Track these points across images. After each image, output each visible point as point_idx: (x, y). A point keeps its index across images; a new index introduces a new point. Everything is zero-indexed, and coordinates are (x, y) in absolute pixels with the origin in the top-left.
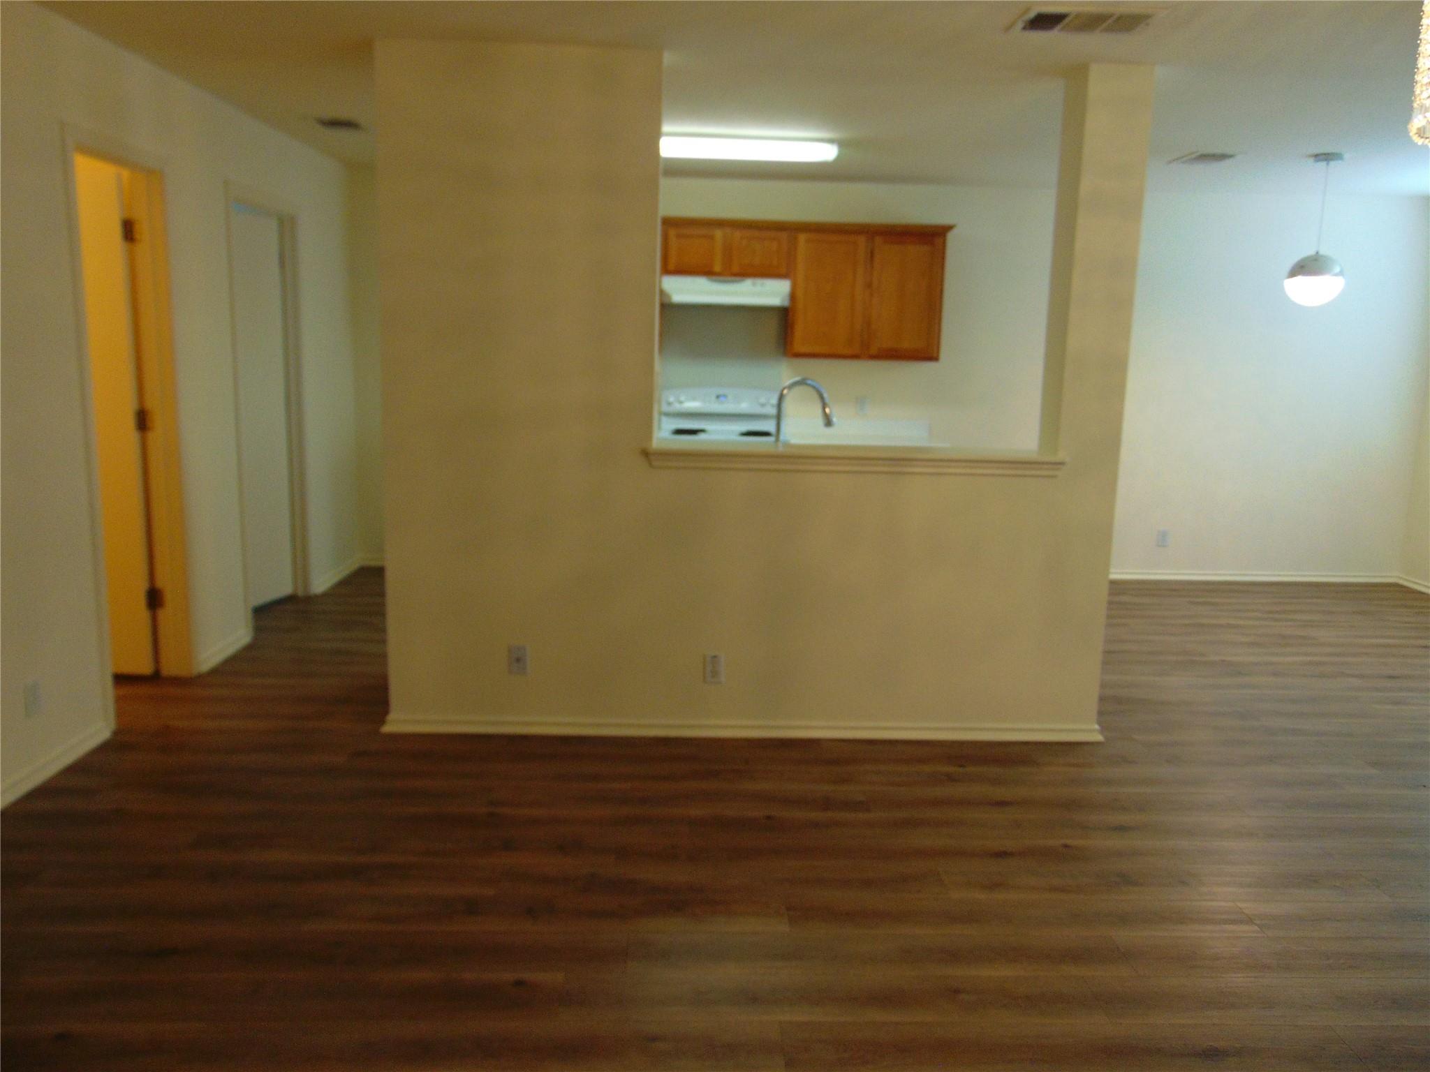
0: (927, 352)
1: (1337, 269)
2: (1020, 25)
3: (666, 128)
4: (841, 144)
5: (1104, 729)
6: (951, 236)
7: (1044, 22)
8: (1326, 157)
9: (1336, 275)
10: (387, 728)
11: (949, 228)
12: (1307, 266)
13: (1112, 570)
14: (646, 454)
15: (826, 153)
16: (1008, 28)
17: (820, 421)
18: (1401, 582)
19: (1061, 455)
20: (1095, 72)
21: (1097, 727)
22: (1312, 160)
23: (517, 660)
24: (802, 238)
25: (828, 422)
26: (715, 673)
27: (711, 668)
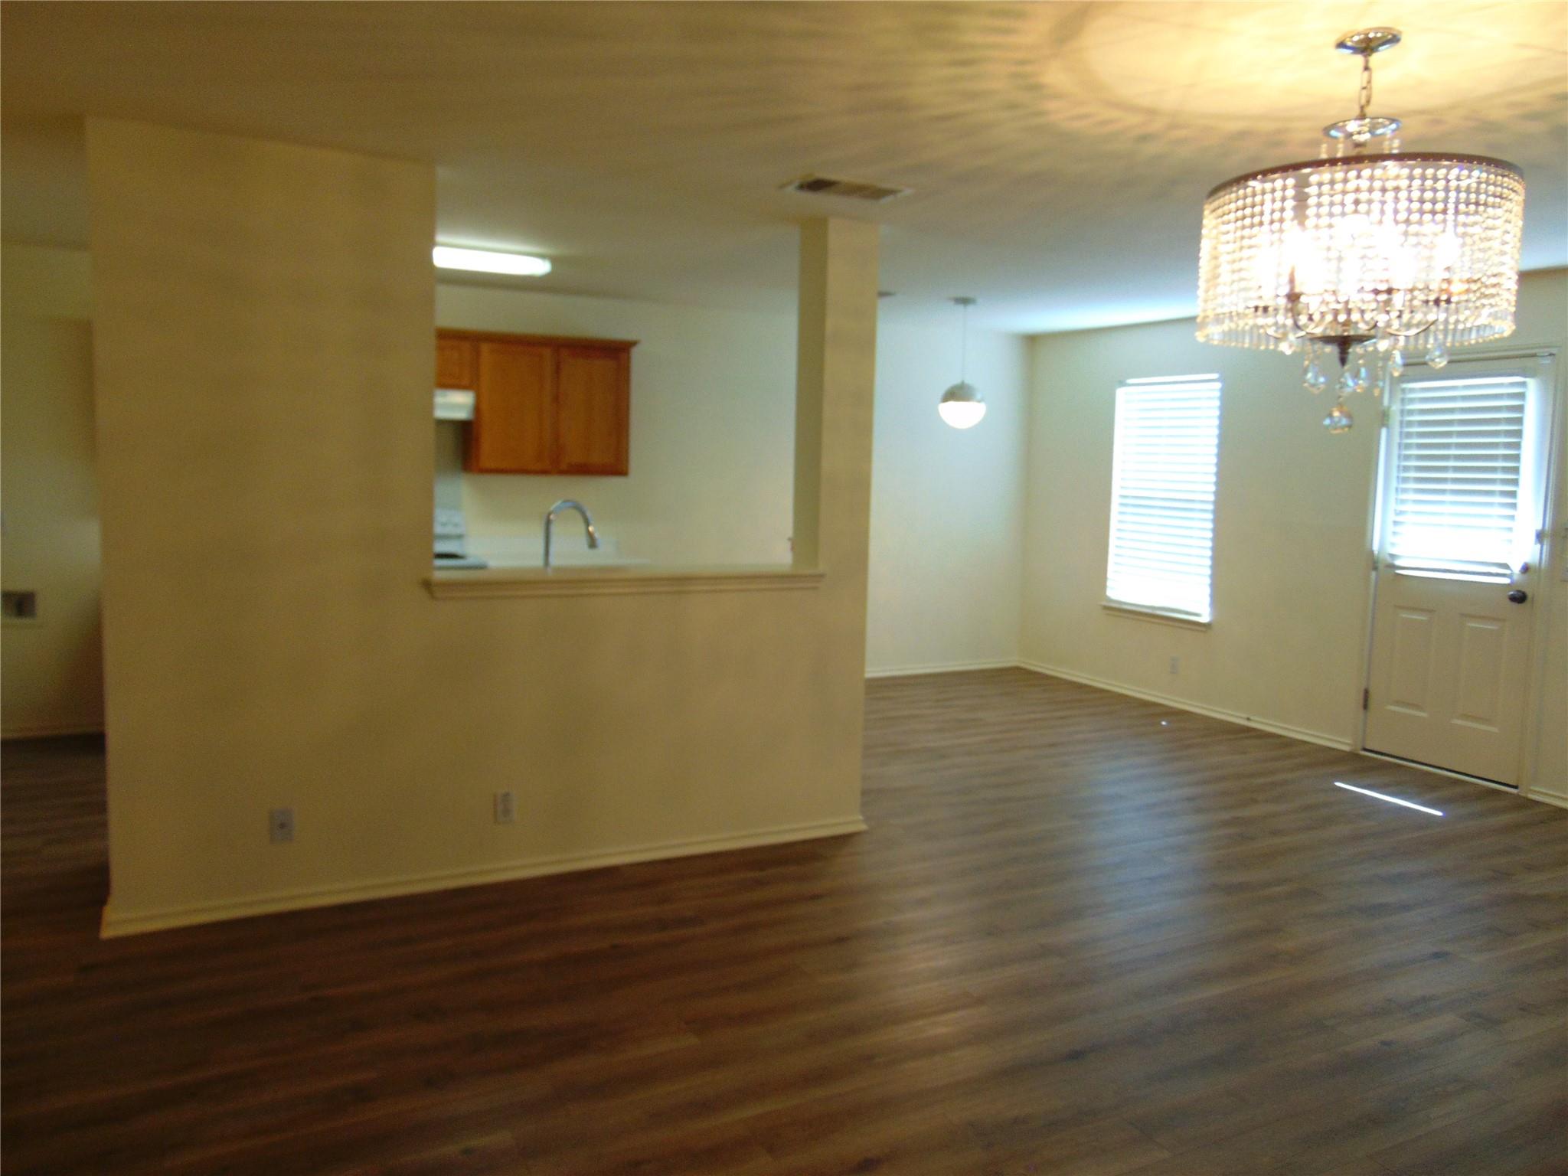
0: (616, 466)
1: (979, 396)
2: (797, 184)
3: (440, 238)
4: (554, 260)
5: (867, 820)
6: (636, 353)
7: (817, 185)
8: (964, 301)
9: (979, 401)
10: (107, 933)
11: (633, 344)
12: (957, 393)
13: (867, 669)
14: (427, 585)
15: (539, 267)
16: (782, 186)
17: (583, 541)
18: (1023, 665)
19: (822, 568)
20: (834, 225)
21: (861, 817)
22: (952, 303)
23: (281, 826)
24: (485, 348)
25: (592, 543)
26: (507, 811)
27: (502, 807)
